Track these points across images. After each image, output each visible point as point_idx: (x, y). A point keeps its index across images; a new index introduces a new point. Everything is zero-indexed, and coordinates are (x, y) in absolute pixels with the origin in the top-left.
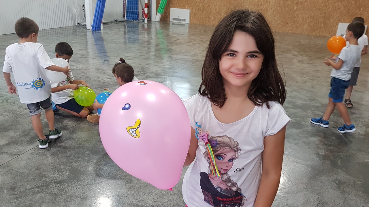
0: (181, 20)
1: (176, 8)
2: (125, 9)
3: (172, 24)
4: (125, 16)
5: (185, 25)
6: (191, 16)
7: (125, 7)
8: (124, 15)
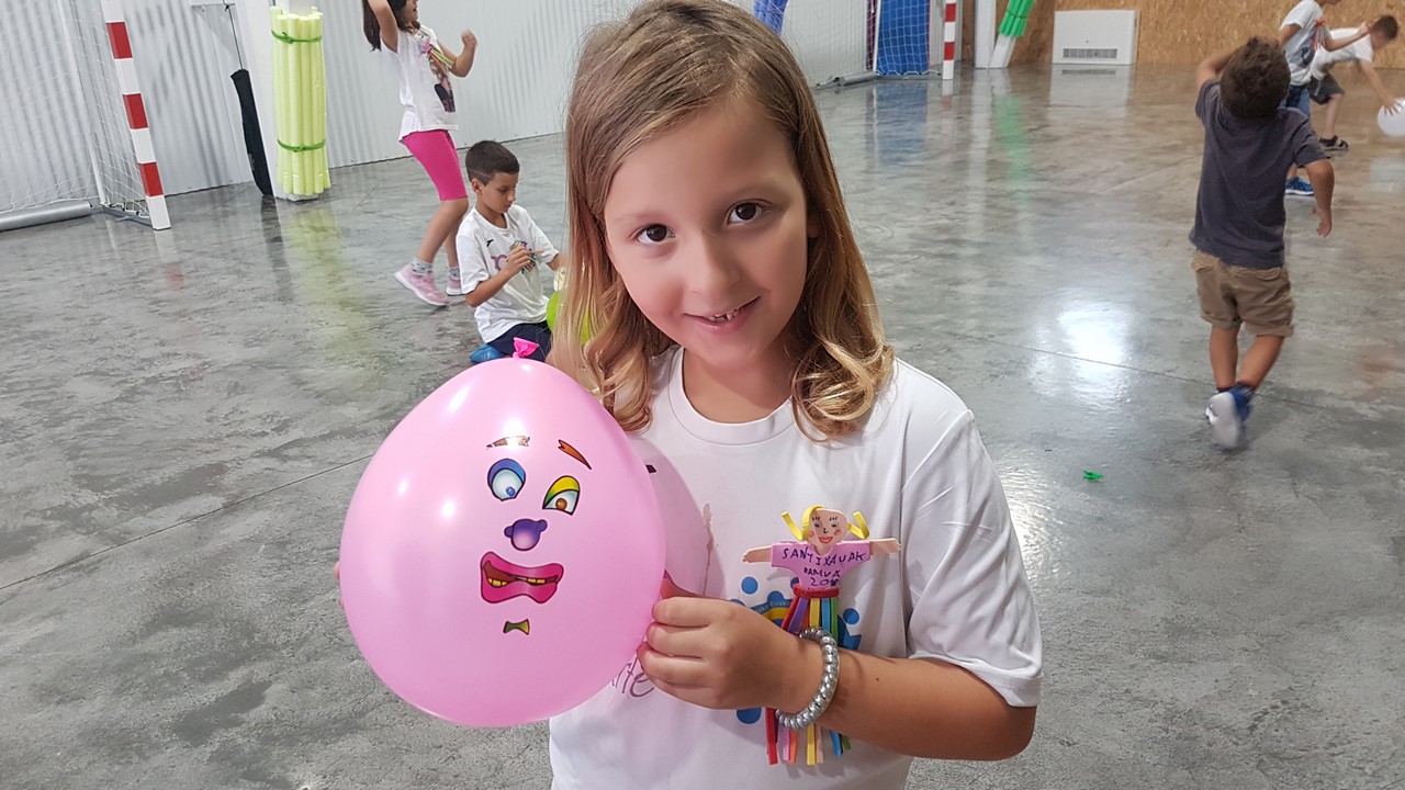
0: (1096, 53)
1: (1077, 12)
2: (874, 36)
3: (1061, 72)
4: (871, 63)
5: (1113, 72)
6: (1143, 35)
7: (874, 28)
8: (870, 56)
